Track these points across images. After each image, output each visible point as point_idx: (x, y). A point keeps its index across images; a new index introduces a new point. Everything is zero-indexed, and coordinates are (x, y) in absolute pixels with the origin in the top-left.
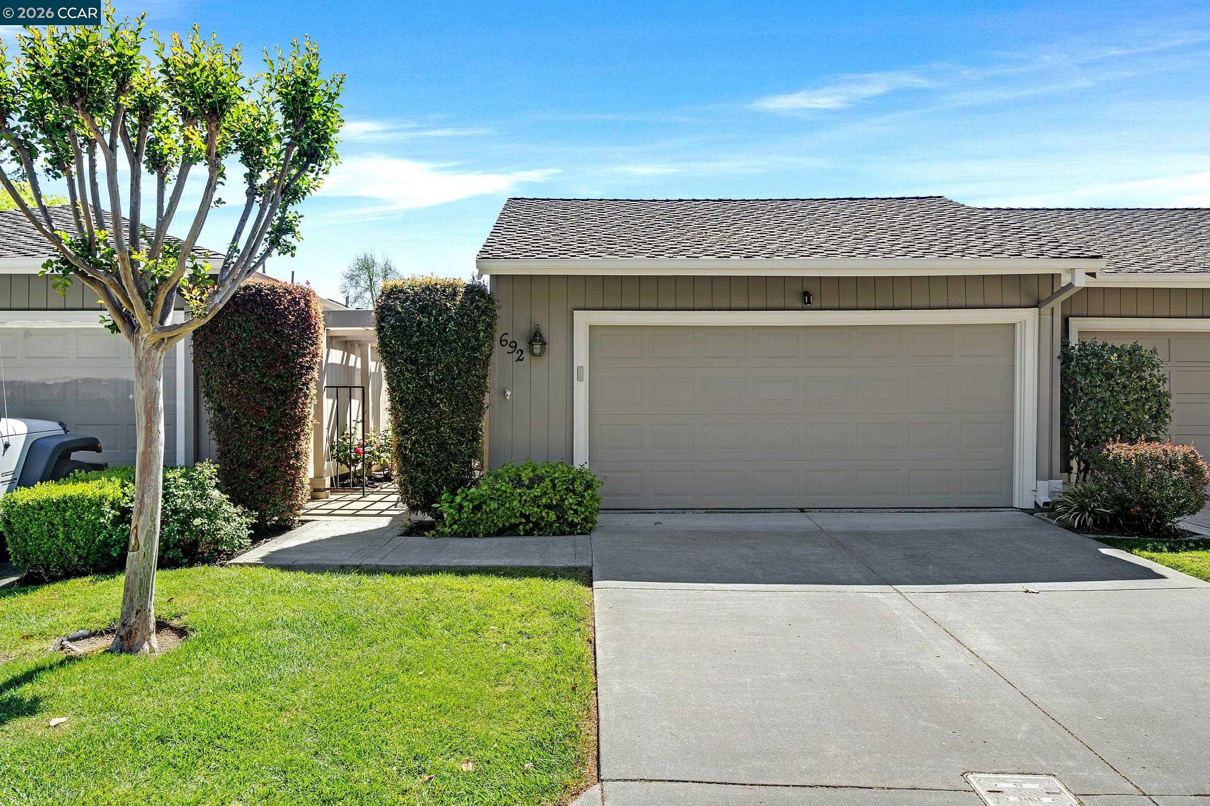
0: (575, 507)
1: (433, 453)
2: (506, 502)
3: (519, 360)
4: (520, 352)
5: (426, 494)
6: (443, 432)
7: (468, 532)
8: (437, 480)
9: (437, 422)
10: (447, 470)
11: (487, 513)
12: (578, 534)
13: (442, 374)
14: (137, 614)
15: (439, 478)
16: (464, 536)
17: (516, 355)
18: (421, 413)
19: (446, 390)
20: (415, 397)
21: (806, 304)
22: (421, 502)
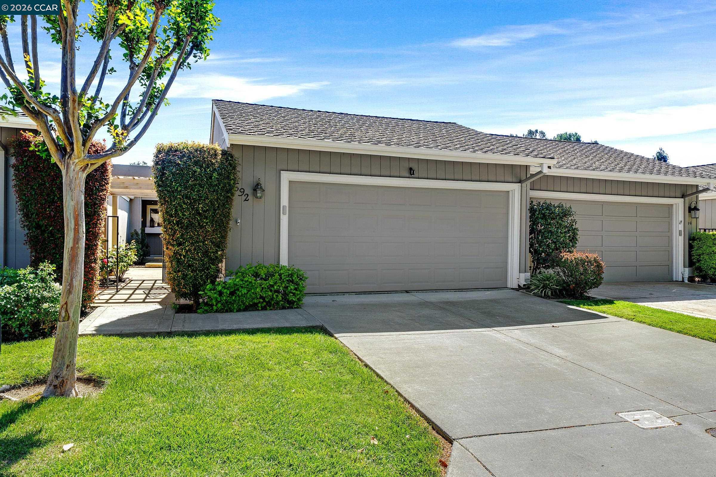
0: (294, 291)
1: (200, 258)
2: (251, 289)
3: (245, 200)
4: (246, 195)
5: (194, 286)
6: (207, 244)
7: (227, 309)
8: (201, 276)
9: (204, 238)
10: (208, 269)
11: (239, 297)
12: (295, 308)
13: (208, 206)
14: (67, 368)
15: (203, 275)
16: (223, 312)
17: (244, 198)
18: (192, 232)
19: (210, 217)
20: (189, 221)
21: (411, 174)
22: (190, 290)
